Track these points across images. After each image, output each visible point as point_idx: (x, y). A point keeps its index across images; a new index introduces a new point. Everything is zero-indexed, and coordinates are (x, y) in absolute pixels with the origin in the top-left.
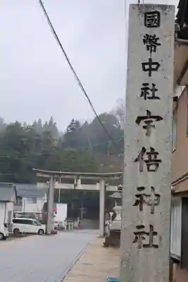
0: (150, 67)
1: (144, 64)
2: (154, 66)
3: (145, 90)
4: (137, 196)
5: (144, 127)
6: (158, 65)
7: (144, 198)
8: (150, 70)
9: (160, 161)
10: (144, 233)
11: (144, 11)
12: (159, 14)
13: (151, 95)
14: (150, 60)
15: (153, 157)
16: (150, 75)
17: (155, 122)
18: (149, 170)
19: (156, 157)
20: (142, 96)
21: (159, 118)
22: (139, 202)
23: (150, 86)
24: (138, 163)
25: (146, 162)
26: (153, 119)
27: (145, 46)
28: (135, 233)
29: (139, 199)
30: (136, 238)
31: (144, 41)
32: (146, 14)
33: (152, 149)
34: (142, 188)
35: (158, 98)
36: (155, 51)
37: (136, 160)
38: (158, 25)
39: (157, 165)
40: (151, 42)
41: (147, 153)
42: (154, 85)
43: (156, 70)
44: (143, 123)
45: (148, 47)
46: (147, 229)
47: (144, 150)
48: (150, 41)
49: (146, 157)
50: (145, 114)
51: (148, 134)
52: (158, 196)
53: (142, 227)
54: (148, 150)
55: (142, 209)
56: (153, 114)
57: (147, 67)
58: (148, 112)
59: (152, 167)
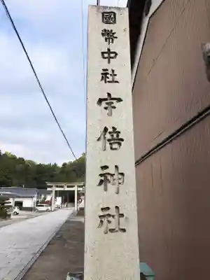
0: (109, 55)
1: (103, 53)
2: (112, 55)
3: (105, 75)
4: (101, 175)
5: (106, 108)
6: (116, 54)
7: (109, 177)
8: (110, 58)
9: (122, 140)
10: (109, 215)
11: (102, 11)
12: (115, 14)
13: (111, 78)
14: (109, 50)
15: (115, 135)
16: (109, 62)
17: (115, 103)
18: (111, 148)
19: (118, 136)
20: (102, 80)
21: (119, 100)
22: (104, 180)
23: (110, 72)
24: (100, 143)
25: (109, 140)
26: (114, 101)
27: (103, 39)
28: (100, 216)
29: (103, 178)
30: (102, 222)
31: (103, 35)
32: (103, 14)
33: (114, 129)
34: (106, 167)
35: (117, 82)
36: (112, 42)
37: (98, 140)
38: (115, 22)
39: (120, 144)
40: (109, 36)
41: (110, 133)
42: (113, 71)
43: (114, 58)
44: (104, 104)
45: (106, 39)
46: (113, 211)
47: (106, 129)
48: (108, 34)
49: (108, 136)
50: (106, 96)
51: (110, 114)
52: (122, 174)
53: (108, 208)
54: (110, 130)
55: (106, 189)
56: (113, 96)
57: (106, 55)
58: (109, 95)
59: (115, 146)
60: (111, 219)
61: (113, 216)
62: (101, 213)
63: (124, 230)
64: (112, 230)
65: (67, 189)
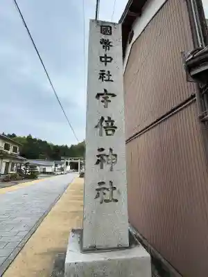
0: (106, 60)
1: (101, 58)
2: (109, 59)
3: (102, 75)
4: (98, 156)
5: (102, 101)
6: (112, 59)
7: (105, 158)
8: (106, 62)
9: (116, 128)
10: (105, 188)
11: (100, 24)
12: (111, 27)
13: (107, 78)
14: (106, 55)
15: (110, 124)
16: (106, 64)
17: (110, 98)
18: (107, 135)
19: (112, 124)
20: (100, 78)
21: (113, 95)
22: (100, 161)
23: (106, 73)
24: (98, 129)
25: (105, 128)
26: (110, 96)
27: (101, 46)
28: (97, 190)
29: (99, 158)
30: (98, 193)
31: (101, 43)
32: (101, 27)
33: (109, 118)
34: (102, 150)
35: (112, 81)
36: (109, 49)
37: (96, 127)
38: (111, 34)
39: (114, 131)
41: (106, 121)
42: (109, 72)
43: (110, 61)
44: (101, 98)
45: (104, 46)
46: (107, 186)
47: (103, 118)
48: (105, 43)
49: (104, 124)
50: (103, 92)
51: (106, 107)
52: (116, 155)
53: (103, 183)
54: (106, 119)
55: (102, 168)
56: (109, 92)
57: (103, 59)
58: (105, 90)
59: (110, 132)
60: (105, 191)
61: (108, 189)
62: (98, 187)
63: (116, 201)
64: (107, 201)
65: (73, 161)
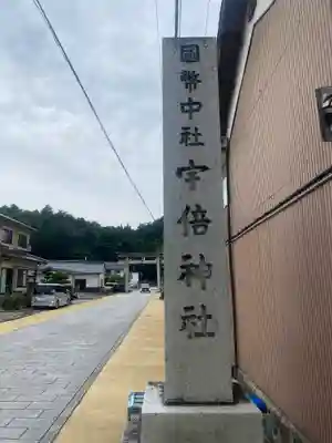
0: (191, 107)
1: (183, 105)
2: (195, 107)
3: (185, 133)
4: (182, 267)
5: (187, 180)
6: (200, 106)
7: (192, 269)
8: (191, 112)
9: (208, 221)
10: (194, 316)
11: (180, 44)
12: (197, 47)
13: (192, 139)
14: (190, 99)
15: (200, 217)
16: (191, 118)
17: (200, 174)
18: (196, 233)
19: (203, 216)
20: (181, 143)
21: (204, 168)
22: (187, 273)
23: (192, 131)
25: (192, 222)
26: (198, 170)
27: (183, 84)
28: (183, 318)
29: (184, 271)
30: (184, 324)
31: (183, 79)
32: (183, 47)
33: (198, 206)
34: (188, 257)
35: (202, 144)
36: (195, 88)
37: (179, 222)
38: (198, 59)
39: (206, 227)
40: (191, 80)
41: (193, 212)
42: (196, 129)
43: (197, 110)
44: (185, 175)
45: (186, 85)
46: (198, 311)
47: (188, 208)
48: (190, 78)
49: (191, 217)
50: (187, 164)
51: (193, 188)
52: (209, 265)
53: (192, 308)
54: (193, 208)
55: (189, 285)
56: (196, 164)
57: (186, 108)
58: (191, 162)
59: (200, 230)
60: (196, 321)
61: (199, 318)
62: (184, 314)
63: (212, 335)
64: (198, 335)
